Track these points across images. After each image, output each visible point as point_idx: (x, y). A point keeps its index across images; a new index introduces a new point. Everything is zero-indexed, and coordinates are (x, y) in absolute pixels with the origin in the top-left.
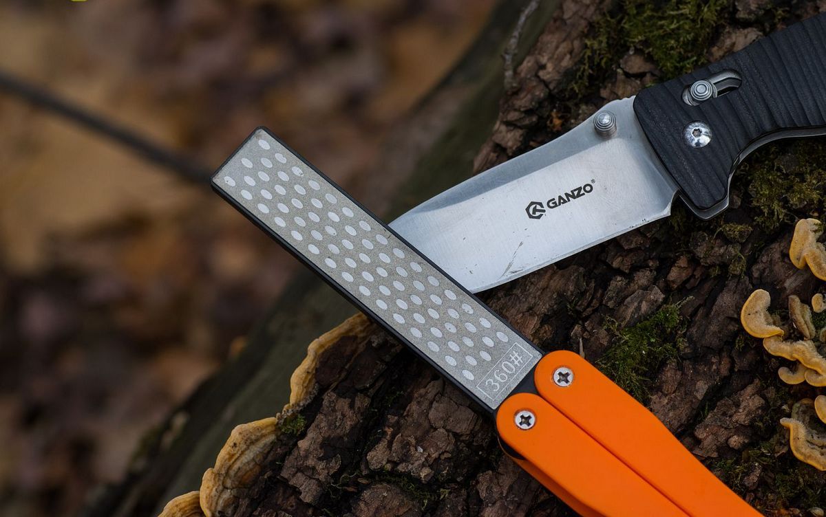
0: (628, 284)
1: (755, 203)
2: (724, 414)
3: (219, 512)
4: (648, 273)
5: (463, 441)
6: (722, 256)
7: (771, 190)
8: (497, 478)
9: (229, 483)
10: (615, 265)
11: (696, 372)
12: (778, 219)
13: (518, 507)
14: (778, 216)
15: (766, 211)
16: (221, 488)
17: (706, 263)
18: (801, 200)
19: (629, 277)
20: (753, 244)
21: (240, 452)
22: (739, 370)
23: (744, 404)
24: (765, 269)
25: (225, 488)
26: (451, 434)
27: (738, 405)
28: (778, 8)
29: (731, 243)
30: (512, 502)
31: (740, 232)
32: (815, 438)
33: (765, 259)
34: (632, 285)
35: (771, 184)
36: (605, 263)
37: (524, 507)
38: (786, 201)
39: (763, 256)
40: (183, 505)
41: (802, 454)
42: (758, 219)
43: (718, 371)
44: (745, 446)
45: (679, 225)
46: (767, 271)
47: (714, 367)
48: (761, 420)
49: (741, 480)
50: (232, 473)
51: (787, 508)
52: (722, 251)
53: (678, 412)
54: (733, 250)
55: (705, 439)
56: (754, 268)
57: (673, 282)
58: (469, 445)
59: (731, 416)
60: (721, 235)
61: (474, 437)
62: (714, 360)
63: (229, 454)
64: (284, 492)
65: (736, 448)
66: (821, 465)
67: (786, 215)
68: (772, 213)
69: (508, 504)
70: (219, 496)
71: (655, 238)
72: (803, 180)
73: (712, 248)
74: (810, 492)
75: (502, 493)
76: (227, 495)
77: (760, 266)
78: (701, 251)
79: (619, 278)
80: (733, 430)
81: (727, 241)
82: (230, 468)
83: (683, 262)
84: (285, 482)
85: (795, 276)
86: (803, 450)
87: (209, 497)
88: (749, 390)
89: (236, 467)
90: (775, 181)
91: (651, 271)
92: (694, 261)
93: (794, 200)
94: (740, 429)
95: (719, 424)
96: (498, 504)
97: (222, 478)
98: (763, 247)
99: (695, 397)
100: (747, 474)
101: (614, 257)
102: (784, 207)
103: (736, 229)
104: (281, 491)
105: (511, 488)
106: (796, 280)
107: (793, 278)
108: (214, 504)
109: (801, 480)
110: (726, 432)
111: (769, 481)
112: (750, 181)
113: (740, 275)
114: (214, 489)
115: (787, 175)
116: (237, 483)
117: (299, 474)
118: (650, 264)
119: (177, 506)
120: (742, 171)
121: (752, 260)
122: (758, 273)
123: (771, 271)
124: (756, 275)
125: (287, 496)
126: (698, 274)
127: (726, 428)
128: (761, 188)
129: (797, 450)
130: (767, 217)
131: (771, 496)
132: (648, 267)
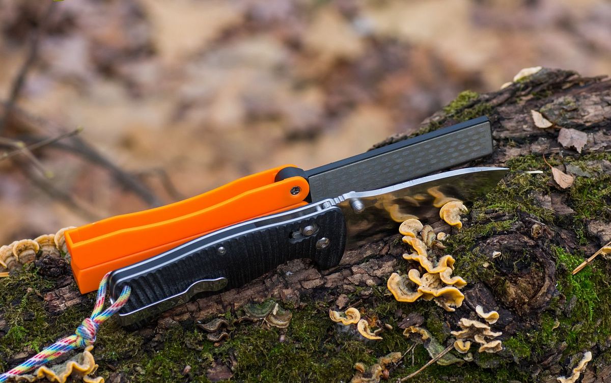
2: (371, 267)
11: (370, 246)
22: (390, 254)
23: (383, 268)
27: (380, 267)
41: (391, 286)
43: (381, 250)
47: (380, 248)
53: (351, 259)
55: (356, 273)
59: (374, 270)
62: (381, 245)
74: (391, 318)
80: (372, 277)
86: (393, 286)
88: (390, 263)
94: (375, 277)
95: (366, 270)
99: (363, 256)
127: (369, 275)
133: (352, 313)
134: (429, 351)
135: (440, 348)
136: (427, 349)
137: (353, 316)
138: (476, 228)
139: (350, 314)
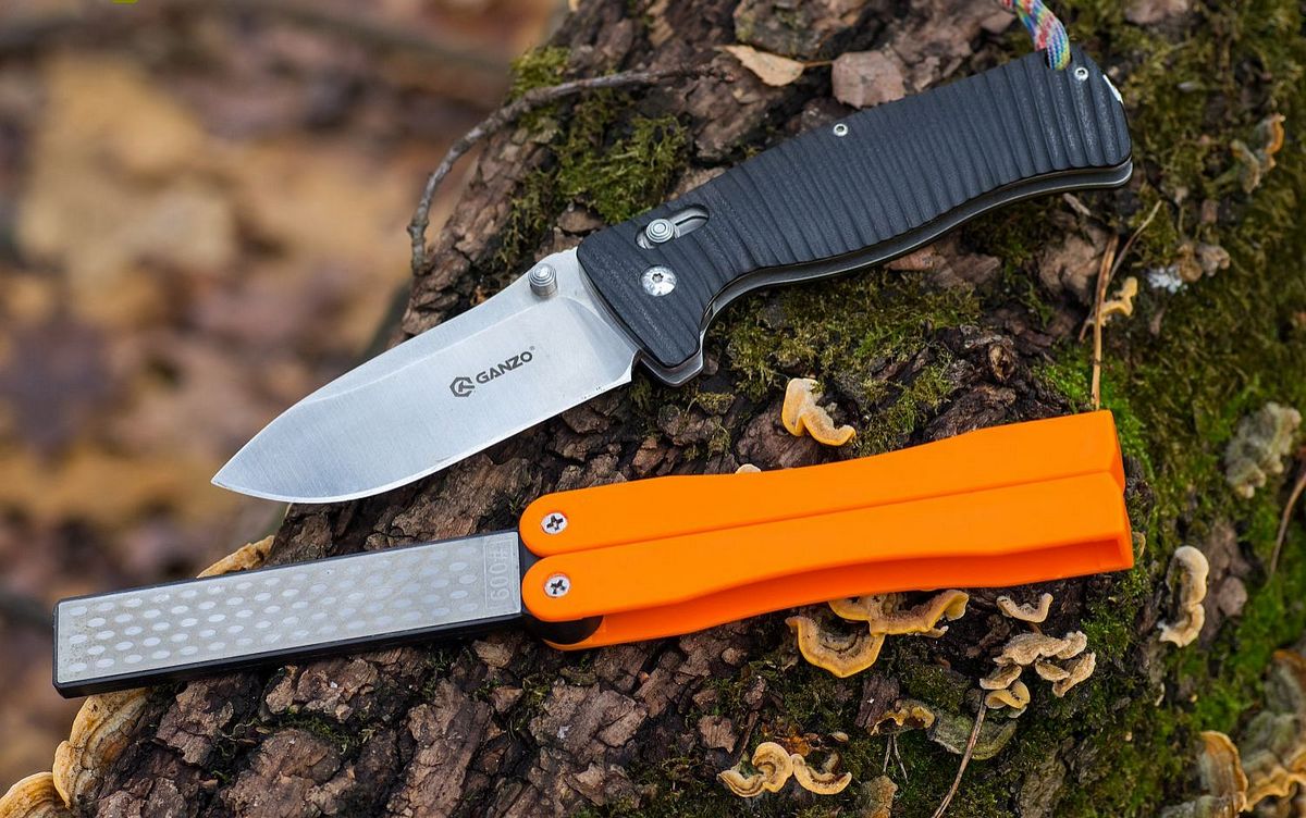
0: (584, 473)
1: (736, 365)
3: (79, 796)
4: (608, 459)
5: (389, 673)
6: (699, 432)
7: (754, 349)
8: (433, 712)
9: (89, 761)
10: (566, 453)
12: (766, 382)
13: (463, 746)
14: (765, 378)
15: (750, 373)
16: (79, 767)
17: (680, 442)
18: (792, 356)
19: (585, 465)
20: (737, 416)
21: (102, 719)
24: (753, 445)
25: (85, 768)
26: (371, 665)
28: (749, 146)
29: (710, 416)
30: (455, 741)
31: (721, 403)
32: (831, 641)
33: (752, 432)
34: (589, 474)
35: (754, 342)
36: (553, 453)
37: (471, 746)
38: (774, 359)
39: (750, 428)
40: (30, 790)
41: (815, 655)
42: (742, 385)
44: (743, 662)
45: (643, 401)
46: (757, 446)
48: (762, 627)
49: (742, 697)
50: (93, 746)
51: (802, 736)
52: (699, 426)
54: (713, 424)
55: (693, 651)
56: (740, 445)
57: (641, 467)
58: (396, 676)
60: (696, 408)
61: (402, 667)
63: (88, 719)
64: (162, 759)
65: (733, 663)
66: (839, 669)
67: (775, 377)
68: (757, 375)
69: (450, 744)
70: (78, 777)
71: (614, 417)
72: (793, 335)
73: (687, 424)
74: (828, 714)
75: (441, 730)
76: (87, 776)
77: (748, 441)
78: (672, 428)
79: (572, 468)
80: (728, 642)
81: (704, 414)
82: (89, 740)
83: (651, 443)
84: (162, 747)
85: (792, 449)
86: (816, 652)
87: (65, 777)
89: (97, 738)
90: (759, 339)
91: (612, 457)
92: (665, 441)
93: (784, 357)
94: (735, 639)
96: (437, 745)
97: (80, 755)
98: (750, 420)
100: (749, 689)
101: (564, 446)
102: (771, 367)
103: (713, 400)
104: (158, 758)
105: (452, 723)
106: (793, 455)
107: (789, 453)
108: (72, 786)
109: (817, 696)
110: (718, 644)
111: (777, 702)
112: (728, 341)
113: (723, 453)
114: (71, 768)
115: (773, 330)
116: (100, 760)
117: (180, 733)
118: (611, 449)
119: (24, 790)
120: (718, 331)
121: (738, 435)
122: (746, 449)
123: (762, 447)
124: (743, 452)
125: (165, 763)
126: (671, 457)
127: (718, 639)
128: (742, 348)
129: (808, 651)
130: (753, 382)
131: (780, 720)
132: (608, 451)
133: (767, 755)
134: (943, 743)
135: (963, 724)
136: (937, 740)
137: (772, 760)
138: (884, 421)
139: (763, 761)
